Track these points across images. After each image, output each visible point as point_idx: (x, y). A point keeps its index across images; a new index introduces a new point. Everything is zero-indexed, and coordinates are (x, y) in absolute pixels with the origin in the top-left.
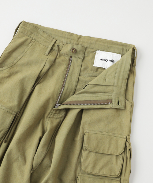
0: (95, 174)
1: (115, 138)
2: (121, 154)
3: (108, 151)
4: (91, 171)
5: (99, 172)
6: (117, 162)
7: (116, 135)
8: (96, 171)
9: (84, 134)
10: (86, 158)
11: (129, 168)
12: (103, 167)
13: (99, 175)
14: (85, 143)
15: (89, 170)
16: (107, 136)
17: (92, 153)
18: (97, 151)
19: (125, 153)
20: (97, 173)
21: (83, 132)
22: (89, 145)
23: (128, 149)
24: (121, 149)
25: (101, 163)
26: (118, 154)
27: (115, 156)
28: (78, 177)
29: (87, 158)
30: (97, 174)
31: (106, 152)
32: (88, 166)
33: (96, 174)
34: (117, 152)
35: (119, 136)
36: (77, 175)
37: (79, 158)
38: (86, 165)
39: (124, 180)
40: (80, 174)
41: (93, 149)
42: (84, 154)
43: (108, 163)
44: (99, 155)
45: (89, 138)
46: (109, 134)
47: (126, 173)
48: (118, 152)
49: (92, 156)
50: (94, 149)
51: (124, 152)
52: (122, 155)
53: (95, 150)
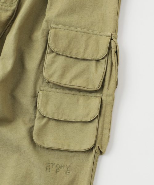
0: (63, 85)
1: (95, 36)
2: (103, 58)
3: (84, 55)
4: (58, 81)
5: (70, 82)
6: (96, 70)
7: (96, 33)
8: (65, 82)
9: (49, 30)
10: (51, 63)
11: (114, 77)
12: (75, 77)
13: (70, 87)
14: (50, 41)
15: (55, 79)
16: (82, 33)
17: (61, 57)
18: (67, 54)
19: (110, 57)
20: (67, 84)
21: (48, 27)
22: (55, 44)
23: (113, 50)
24: (103, 51)
25: (73, 72)
26: (98, 58)
27: (94, 62)
28: (39, 93)
29: (53, 63)
30: (67, 86)
31: (80, 56)
32: (53, 74)
33: (65, 86)
34: (97, 55)
35: (101, 34)
36: (38, 90)
37: (41, 64)
38: (51, 72)
39: (107, 95)
40: (42, 88)
41: (62, 50)
42: (49, 57)
43: (83, 72)
44: (71, 60)
45: (55, 35)
46: (86, 31)
47: (110, 85)
48: (99, 55)
49: (61, 60)
50: (64, 51)
51: (107, 55)
52: (104, 60)
53: (64, 53)
